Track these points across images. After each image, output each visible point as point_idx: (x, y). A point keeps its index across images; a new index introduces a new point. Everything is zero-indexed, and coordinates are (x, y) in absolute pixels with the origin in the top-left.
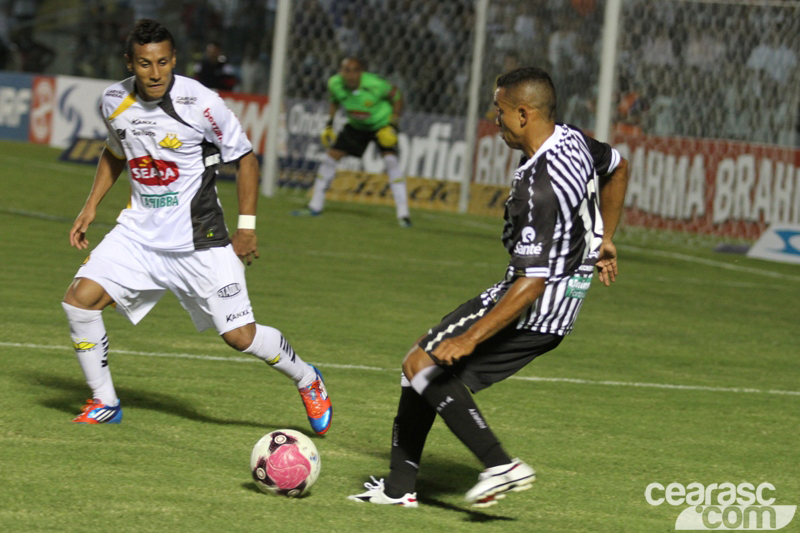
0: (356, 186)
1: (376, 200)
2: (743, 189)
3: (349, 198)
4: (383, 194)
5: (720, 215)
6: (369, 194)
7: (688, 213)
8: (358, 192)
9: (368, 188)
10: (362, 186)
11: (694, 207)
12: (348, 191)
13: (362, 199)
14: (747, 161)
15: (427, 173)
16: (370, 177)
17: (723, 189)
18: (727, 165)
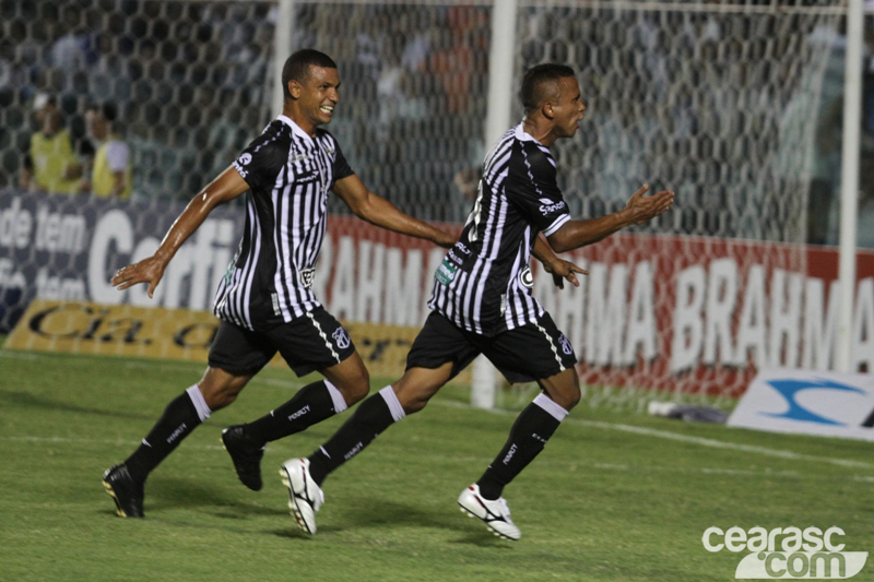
0: (86, 327)
1: (119, 348)
2: (720, 314)
3: (76, 346)
4: (129, 340)
5: (682, 358)
6: (107, 339)
7: (629, 357)
8: (89, 337)
9: (104, 330)
10: (97, 324)
11: (640, 346)
12: (74, 335)
13: (97, 347)
14: (725, 268)
15: (197, 302)
16: (108, 311)
17: (684, 316)
18: (691, 276)
